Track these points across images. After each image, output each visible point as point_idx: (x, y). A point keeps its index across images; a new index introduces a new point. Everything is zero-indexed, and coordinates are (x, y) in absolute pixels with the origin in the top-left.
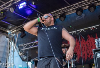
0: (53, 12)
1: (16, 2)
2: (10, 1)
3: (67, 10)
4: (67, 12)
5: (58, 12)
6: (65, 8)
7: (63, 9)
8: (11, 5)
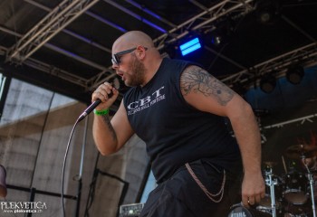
0: (270, 61)
1: (174, 40)
2: (160, 38)
3: (308, 55)
4: (306, 60)
5: (281, 60)
6: (300, 49)
7: (296, 51)
8: (163, 46)
